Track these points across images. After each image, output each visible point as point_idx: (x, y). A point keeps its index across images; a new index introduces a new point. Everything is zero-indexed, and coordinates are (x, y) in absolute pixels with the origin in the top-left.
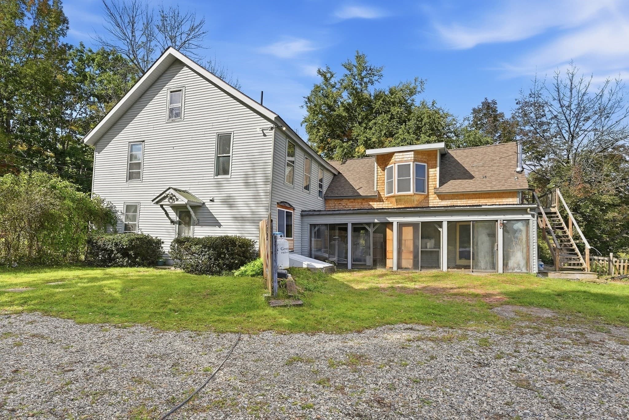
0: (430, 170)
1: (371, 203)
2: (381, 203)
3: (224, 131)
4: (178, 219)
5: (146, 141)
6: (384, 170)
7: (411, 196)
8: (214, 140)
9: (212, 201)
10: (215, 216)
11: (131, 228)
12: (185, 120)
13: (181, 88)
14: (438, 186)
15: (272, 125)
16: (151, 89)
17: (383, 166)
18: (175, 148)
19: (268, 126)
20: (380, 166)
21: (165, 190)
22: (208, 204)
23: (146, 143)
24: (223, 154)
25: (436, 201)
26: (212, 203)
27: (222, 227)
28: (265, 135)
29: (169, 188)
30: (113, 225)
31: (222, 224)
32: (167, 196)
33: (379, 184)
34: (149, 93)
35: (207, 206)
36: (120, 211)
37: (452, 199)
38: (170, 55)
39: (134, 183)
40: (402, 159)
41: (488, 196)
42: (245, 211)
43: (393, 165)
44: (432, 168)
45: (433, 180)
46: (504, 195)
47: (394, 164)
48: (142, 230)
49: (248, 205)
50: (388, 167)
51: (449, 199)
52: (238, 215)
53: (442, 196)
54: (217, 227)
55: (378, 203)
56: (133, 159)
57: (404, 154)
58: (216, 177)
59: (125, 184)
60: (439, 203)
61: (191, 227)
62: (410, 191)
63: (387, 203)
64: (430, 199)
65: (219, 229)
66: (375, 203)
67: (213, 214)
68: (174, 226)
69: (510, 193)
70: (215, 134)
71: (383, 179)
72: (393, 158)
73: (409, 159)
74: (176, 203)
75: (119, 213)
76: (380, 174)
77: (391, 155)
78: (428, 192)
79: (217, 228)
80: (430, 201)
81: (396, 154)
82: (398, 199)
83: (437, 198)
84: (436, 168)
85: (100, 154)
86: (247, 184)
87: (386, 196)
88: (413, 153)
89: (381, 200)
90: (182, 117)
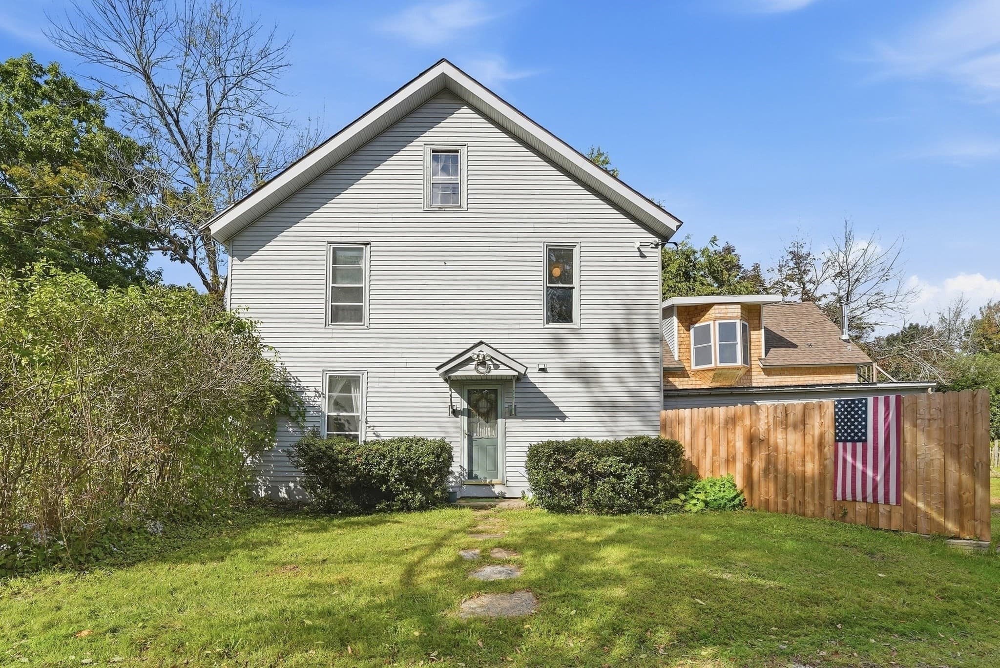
0: (752, 332)
1: (671, 379)
2: (687, 379)
3: (561, 239)
4: (465, 405)
5: (373, 244)
6: (688, 330)
7: (738, 369)
8: (541, 256)
9: (543, 370)
10: (552, 400)
11: (347, 425)
12: (470, 210)
13: (458, 148)
14: (763, 357)
15: (657, 240)
16: (382, 139)
17: (687, 324)
18: (448, 263)
19: (651, 240)
20: (682, 323)
21: (469, 346)
22: (534, 377)
23: (373, 249)
24: (558, 283)
25: (761, 377)
26: (543, 375)
27: (567, 420)
28: (643, 256)
29: (481, 343)
30: (294, 419)
31: (567, 414)
32: (470, 360)
33: (682, 350)
34: (377, 146)
35: (532, 380)
36: (313, 389)
37: (781, 375)
38: (444, 76)
39: (346, 330)
40: (725, 315)
41: (823, 371)
42: (615, 392)
43: (711, 323)
44: (754, 330)
45: (757, 347)
46: (841, 370)
47: (710, 321)
48: (376, 429)
49: (621, 380)
50: (697, 325)
51: (777, 375)
52: (601, 396)
53: (768, 371)
54: (557, 420)
55: (681, 379)
56: (339, 279)
57: (728, 306)
58: (547, 326)
59: (323, 330)
60: (765, 380)
61: (500, 421)
62: (736, 362)
63: (693, 379)
64: (753, 374)
65: (562, 424)
66: (677, 379)
67: (548, 395)
68: (458, 419)
69: (848, 367)
70: (541, 245)
71: (687, 342)
72: (709, 312)
73: (735, 315)
74: (494, 373)
75: (308, 394)
76: (683, 335)
77: (707, 307)
78: (751, 365)
79: (557, 422)
80: (753, 377)
81: (716, 307)
82: (718, 373)
83: (763, 373)
84: (759, 330)
85: (244, 262)
86: (617, 342)
87: (694, 367)
88: (739, 306)
89: (686, 375)
90: (465, 206)
